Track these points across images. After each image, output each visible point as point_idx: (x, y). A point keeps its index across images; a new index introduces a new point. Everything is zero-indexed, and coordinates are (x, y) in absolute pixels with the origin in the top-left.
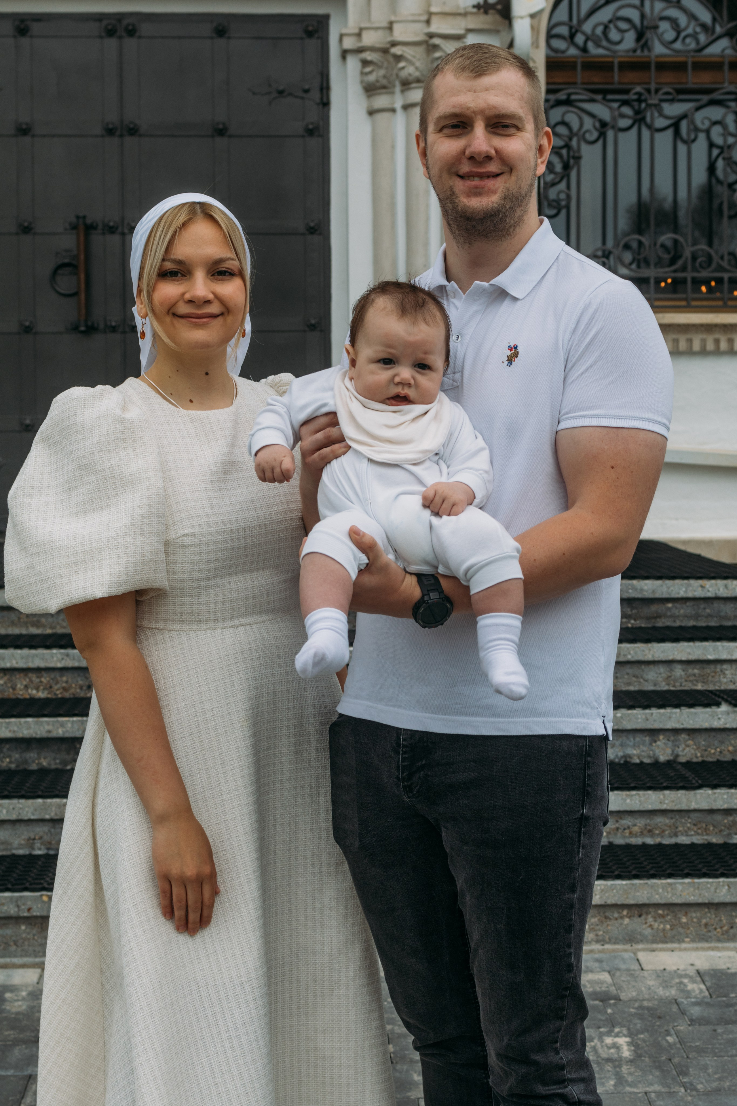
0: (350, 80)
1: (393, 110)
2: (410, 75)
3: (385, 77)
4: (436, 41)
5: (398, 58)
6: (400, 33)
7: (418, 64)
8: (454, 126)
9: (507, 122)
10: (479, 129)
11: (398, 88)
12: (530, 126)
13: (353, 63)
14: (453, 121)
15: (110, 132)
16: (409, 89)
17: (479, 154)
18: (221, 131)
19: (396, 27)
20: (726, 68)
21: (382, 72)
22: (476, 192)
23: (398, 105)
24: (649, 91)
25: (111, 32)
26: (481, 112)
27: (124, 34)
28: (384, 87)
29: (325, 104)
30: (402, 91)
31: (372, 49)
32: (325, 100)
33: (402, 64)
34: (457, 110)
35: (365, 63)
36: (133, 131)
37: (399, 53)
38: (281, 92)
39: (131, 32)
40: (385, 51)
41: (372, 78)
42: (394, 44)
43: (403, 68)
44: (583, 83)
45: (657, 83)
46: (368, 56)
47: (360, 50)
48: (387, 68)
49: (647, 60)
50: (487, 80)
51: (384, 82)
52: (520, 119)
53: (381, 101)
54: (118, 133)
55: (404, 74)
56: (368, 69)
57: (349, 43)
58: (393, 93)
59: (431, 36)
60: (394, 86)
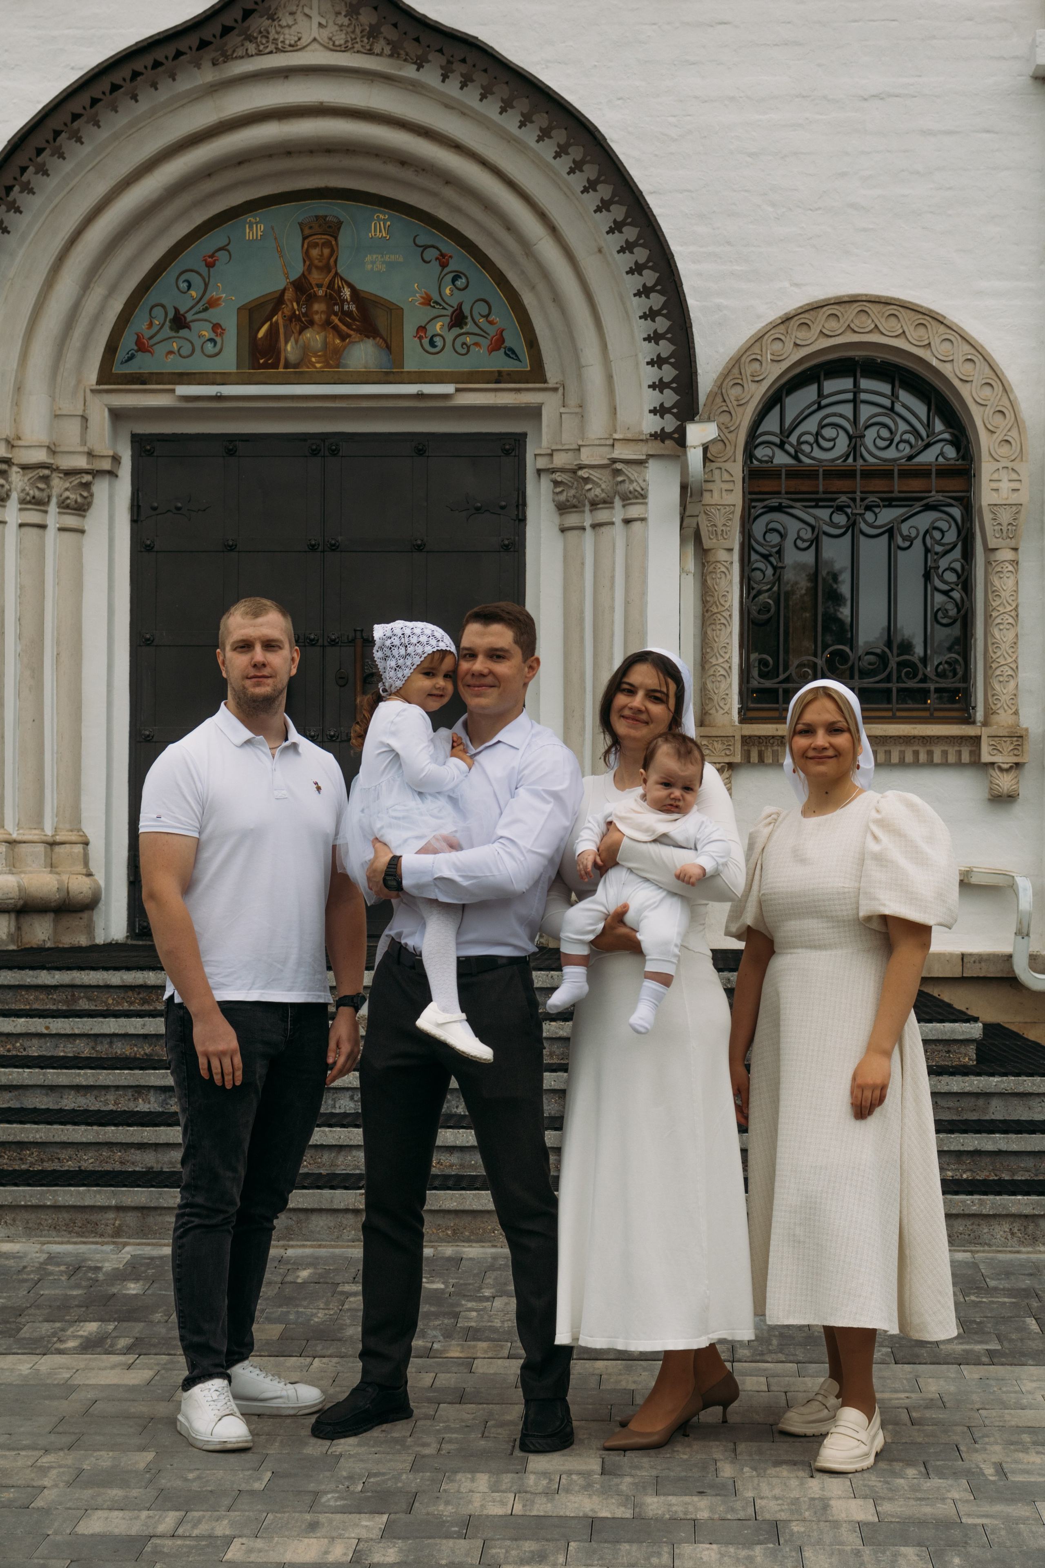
0: (542, 498)
1: (584, 529)
2: (596, 496)
3: (574, 496)
4: (619, 466)
5: (587, 480)
6: (587, 457)
7: (603, 486)
8: (242, 647)
9: (274, 644)
10: (258, 648)
11: (587, 508)
12: (287, 646)
13: (545, 483)
14: (241, 644)
15: (313, 548)
16: (596, 509)
17: (259, 662)
18: (419, 548)
19: (582, 449)
20: (934, 475)
21: (572, 492)
22: (258, 685)
23: (587, 524)
24: (854, 500)
25: (315, 453)
26: (259, 638)
27: (327, 453)
28: (575, 506)
29: (522, 520)
30: (591, 511)
31: (562, 470)
32: (520, 517)
33: (589, 486)
34: (244, 638)
35: (556, 483)
36: (334, 548)
37: (586, 476)
38: (478, 509)
39: (334, 453)
40: (574, 472)
41: (562, 498)
42: (581, 467)
43: (590, 489)
44: (787, 493)
45: (862, 492)
46: (558, 477)
47: (553, 471)
48: (576, 488)
49: (854, 468)
50: (260, 620)
51: (575, 501)
52: (281, 642)
53: (572, 519)
54: (320, 548)
55: (591, 495)
56: (558, 490)
57: (542, 463)
58: (583, 512)
59: (614, 461)
60: (584, 506)
